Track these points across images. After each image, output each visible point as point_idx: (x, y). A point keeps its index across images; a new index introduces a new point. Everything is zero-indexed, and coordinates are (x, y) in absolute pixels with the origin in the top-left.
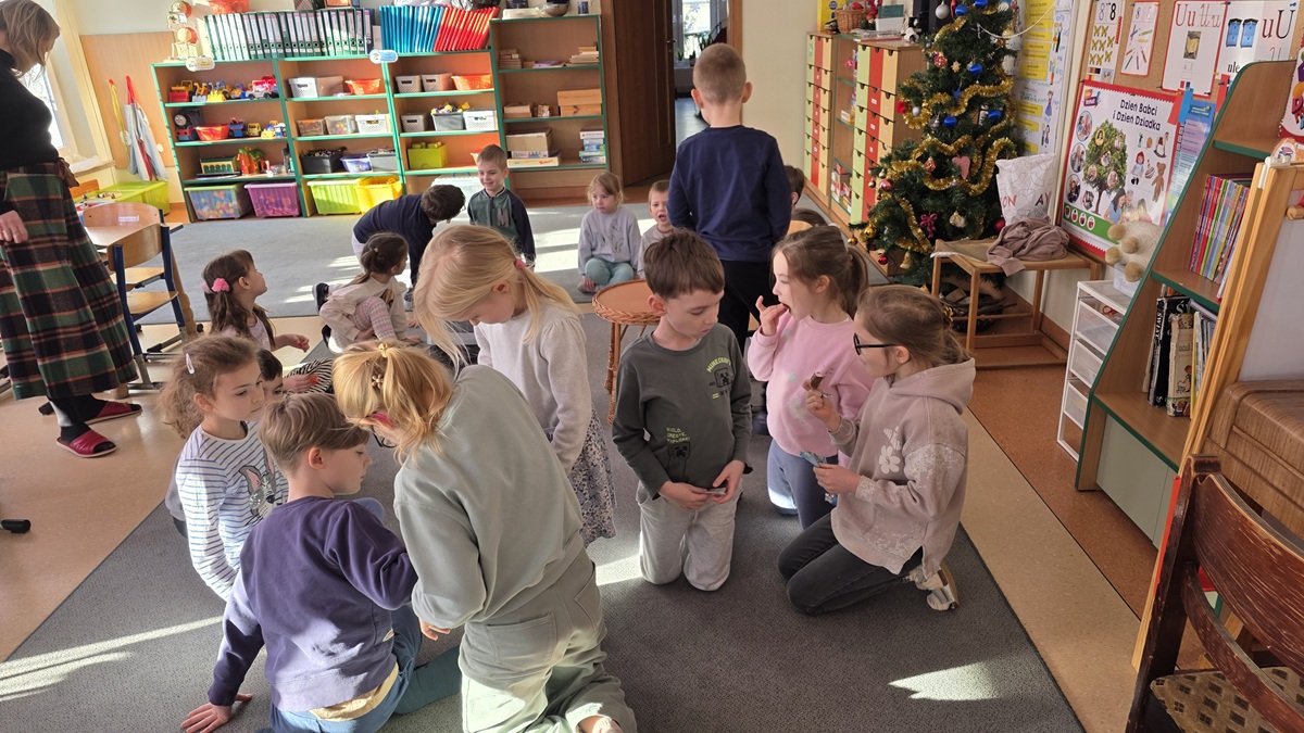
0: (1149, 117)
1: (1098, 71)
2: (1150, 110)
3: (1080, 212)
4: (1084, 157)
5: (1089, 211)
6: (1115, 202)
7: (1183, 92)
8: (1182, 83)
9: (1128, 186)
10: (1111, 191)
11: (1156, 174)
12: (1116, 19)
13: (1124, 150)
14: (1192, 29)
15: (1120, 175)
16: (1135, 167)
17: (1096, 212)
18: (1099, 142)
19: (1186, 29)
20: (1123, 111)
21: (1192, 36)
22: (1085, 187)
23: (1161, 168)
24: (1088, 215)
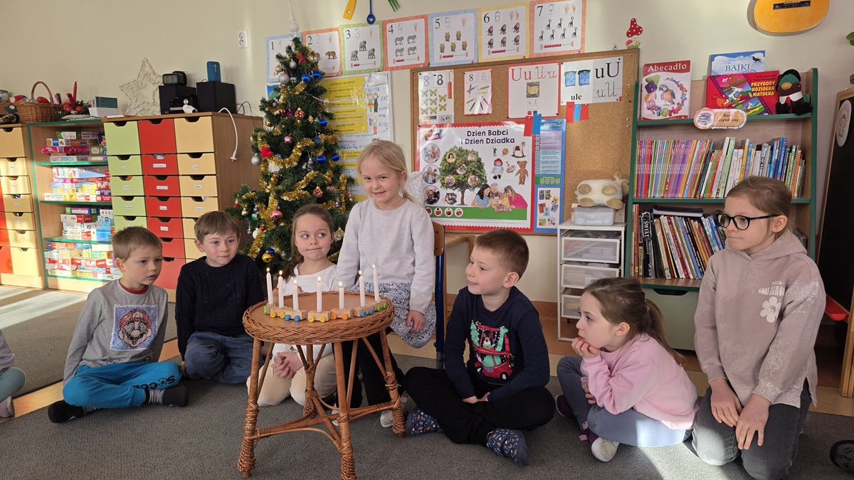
0: (501, 137)
1: (435, 117)
2: (498, 133)
3: (444, 208)
4: (438, 173)
5: (455, 205)
6: (481, 194)
7: (532, 117)
8: (529, 113)
9: (490, 181)
10: (474, 188)
11: (518, 168)
12: (445, 84)
13: (479, 161)
14: (529, 81)
15: (480, 176)
16: (494, 169)
17: (463, 203)
18: (451, 160)
19: (524, 83)
20: (471, 138)
21: (530, 85)
22: (443, 193)
23: (523, 165)
24: (454, 209)
